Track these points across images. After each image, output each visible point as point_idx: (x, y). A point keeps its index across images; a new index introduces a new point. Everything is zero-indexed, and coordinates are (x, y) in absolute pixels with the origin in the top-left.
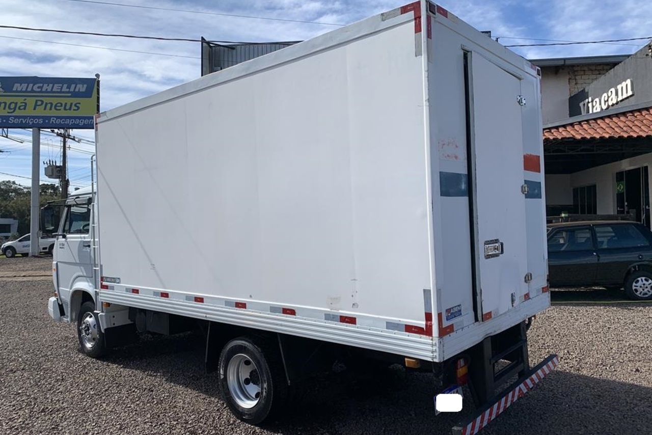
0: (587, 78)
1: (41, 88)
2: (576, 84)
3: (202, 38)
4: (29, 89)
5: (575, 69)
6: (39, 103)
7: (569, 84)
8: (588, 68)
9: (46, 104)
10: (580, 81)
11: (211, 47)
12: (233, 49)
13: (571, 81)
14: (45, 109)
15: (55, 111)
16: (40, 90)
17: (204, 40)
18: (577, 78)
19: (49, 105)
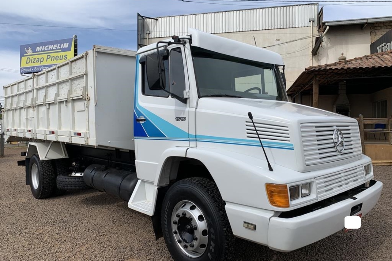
0: (383, 31)
1: (48, 48)
2: (375, 35)
3: (138, 13)
4: (43, 50)
5: (375, 25)
6: (49, 57)
7: (371, 35)
8: (384, 24)
9: (52, 57)
10: (378, 33)
11: (144, 19)
12: (157, 20)
13: (372, 33)
14: (51, 60)
15: (56, 61)
16: (47, 49)
17: (139, 14)
18: (376, 31)
19: (53, 58)
